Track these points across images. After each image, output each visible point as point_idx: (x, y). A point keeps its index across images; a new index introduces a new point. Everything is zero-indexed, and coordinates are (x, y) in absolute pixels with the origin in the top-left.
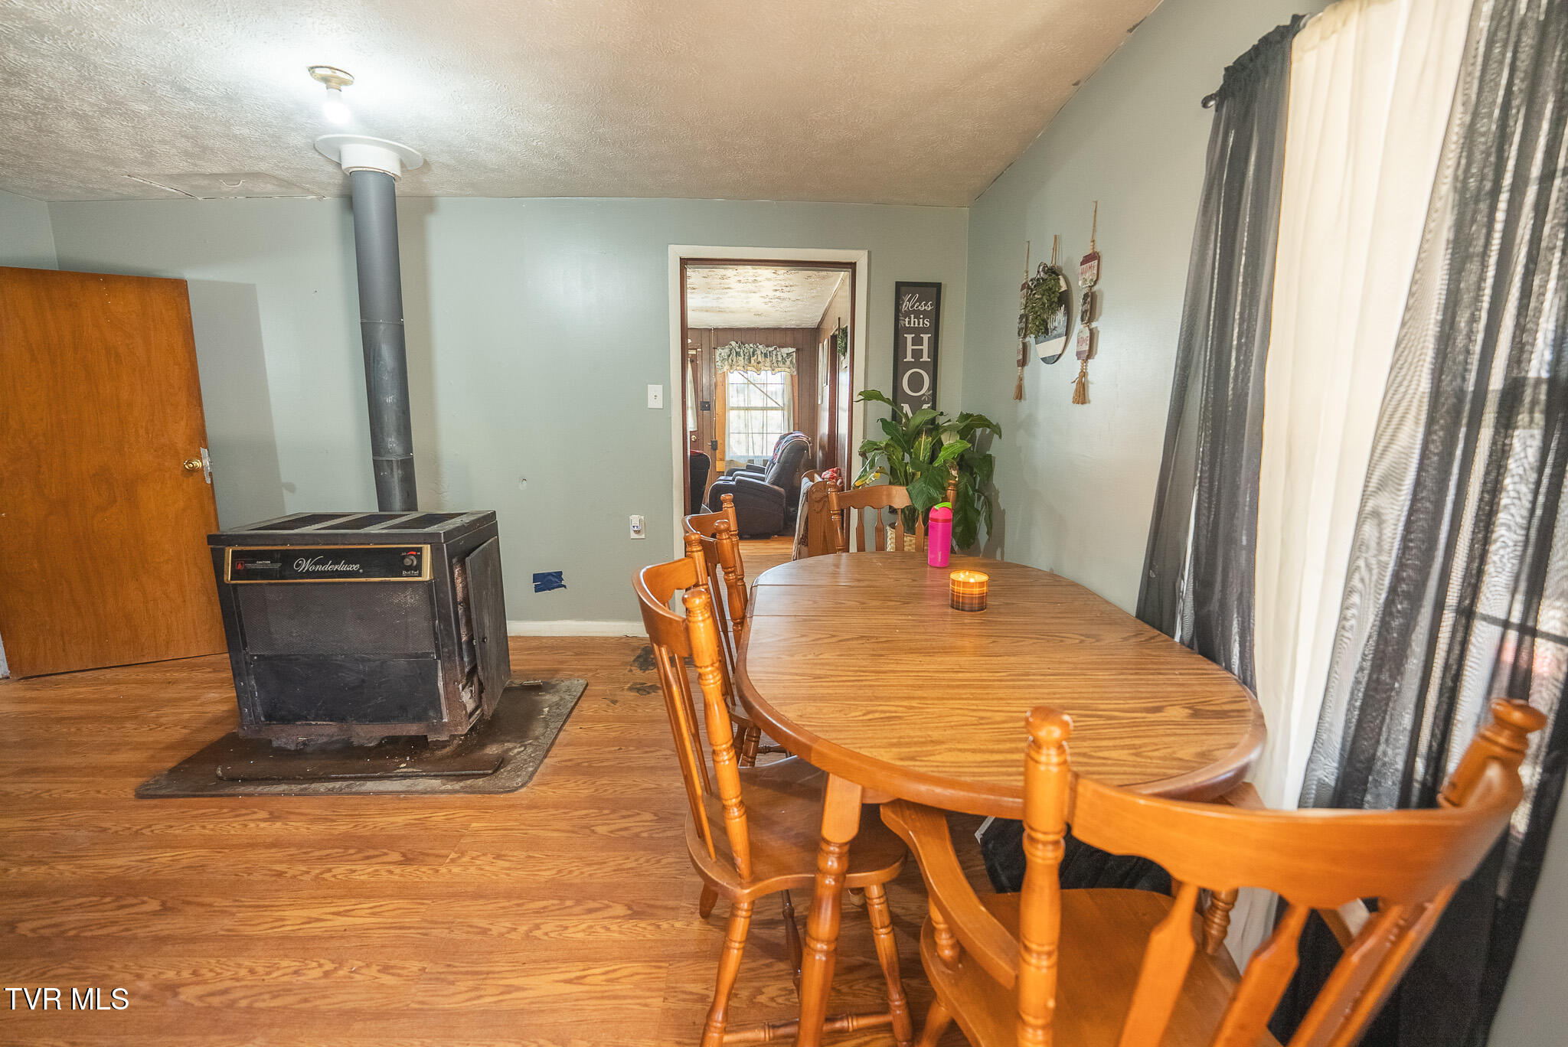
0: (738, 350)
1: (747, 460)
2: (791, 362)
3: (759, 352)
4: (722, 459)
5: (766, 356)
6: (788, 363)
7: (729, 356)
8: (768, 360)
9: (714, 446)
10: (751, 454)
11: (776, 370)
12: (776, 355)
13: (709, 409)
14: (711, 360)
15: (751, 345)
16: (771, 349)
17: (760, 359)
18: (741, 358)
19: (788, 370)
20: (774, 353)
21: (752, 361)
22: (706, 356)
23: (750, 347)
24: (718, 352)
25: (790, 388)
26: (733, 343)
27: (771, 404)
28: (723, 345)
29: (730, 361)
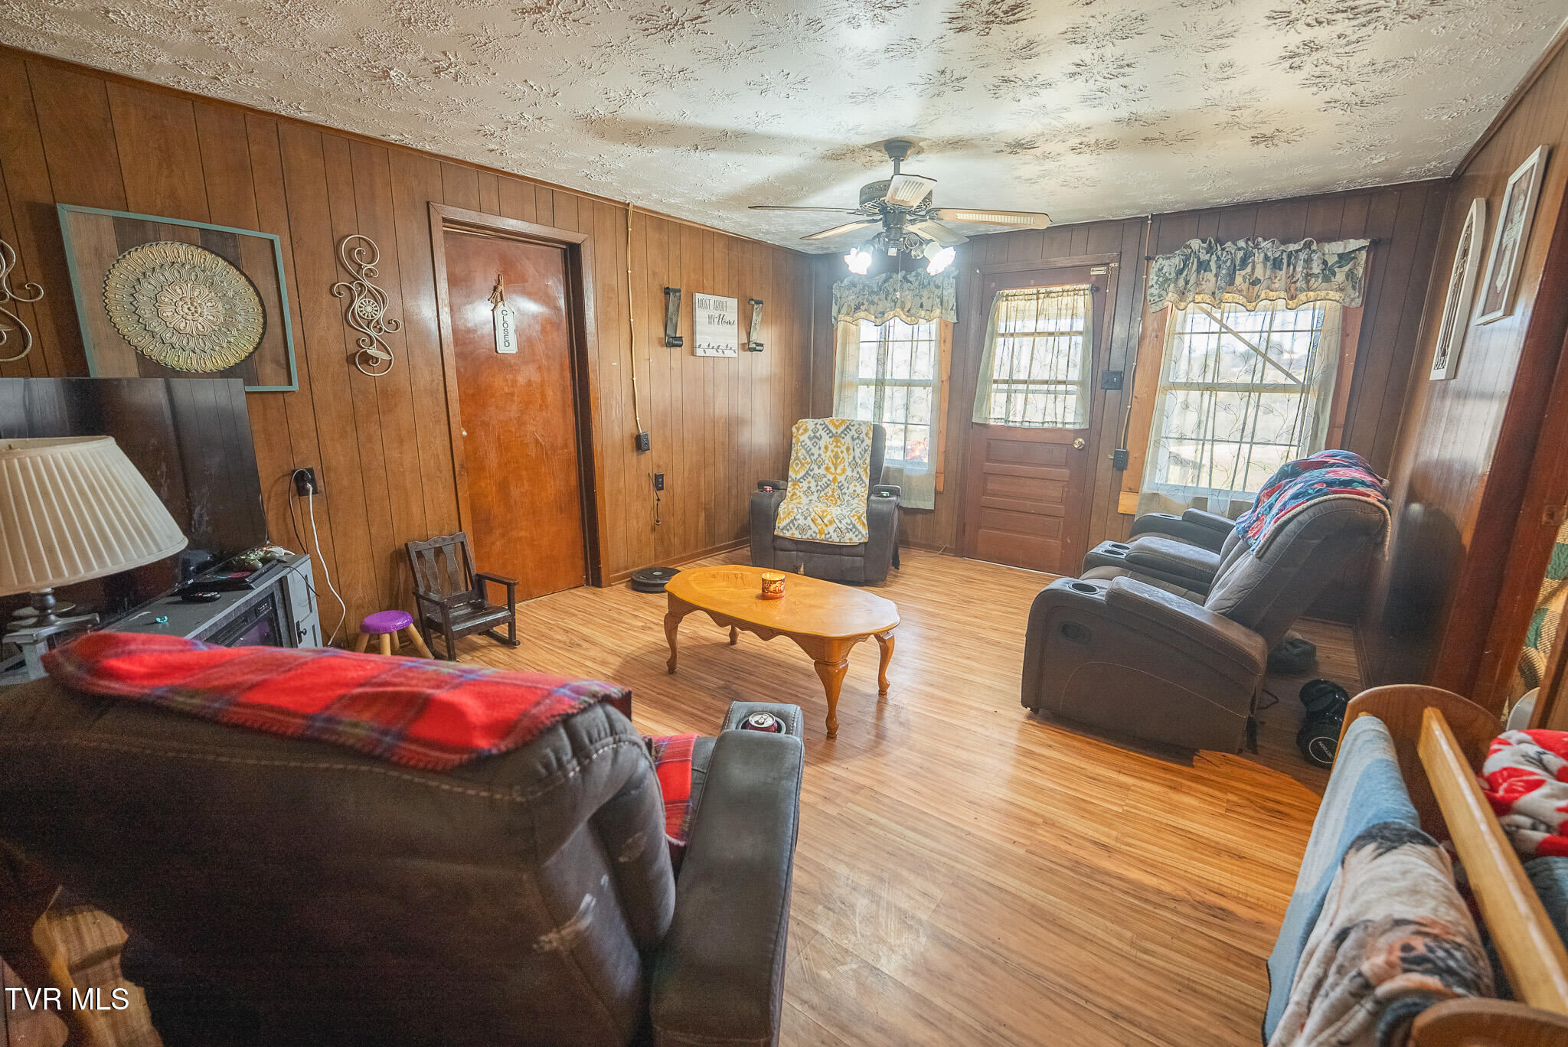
0: (1204, 257)
1: (1190, 496)
2: (1350, 275)
3: (1259, 258)
4: (1134, 490)
5: (1277, 264)
6: (1340, 276)
7: (1180, 272)
8: (1282, 274)
9: (1121, 462)
10: (1204, 483)
11: (1302, 297)
12: (1308, 261)
13: (1119, 386)
14: (1139, 285)
15: (1242, 243)
16: (1292, 247)
17: (1259, 273)
18: (1210, 276)
19: (1337, 296)
20: (1303, 256)
21: (1239, 280)
22: (1127, 277)
23: (1235, 249)
24: (1155, 266)
25: (1334, 340)
26: (1195, 243)
27: (1273, 376)
28: (1168, 251)
29: (1181, 283)
